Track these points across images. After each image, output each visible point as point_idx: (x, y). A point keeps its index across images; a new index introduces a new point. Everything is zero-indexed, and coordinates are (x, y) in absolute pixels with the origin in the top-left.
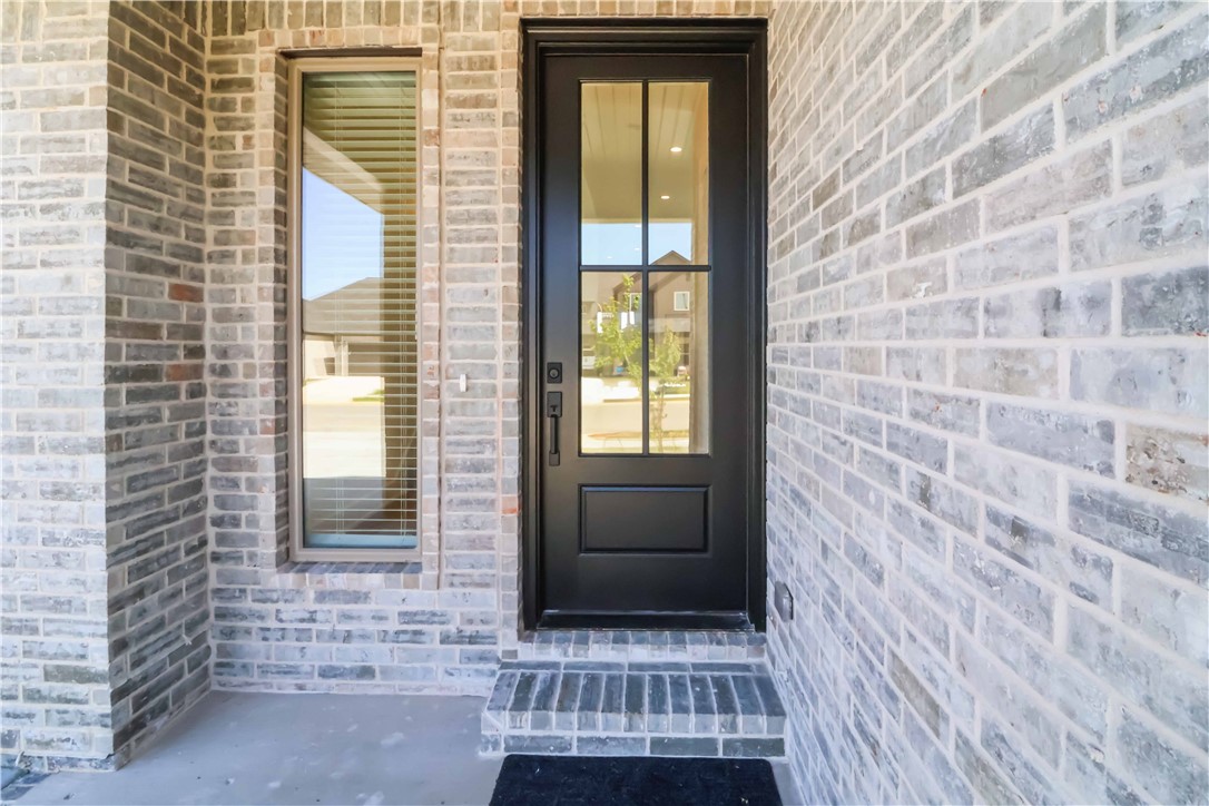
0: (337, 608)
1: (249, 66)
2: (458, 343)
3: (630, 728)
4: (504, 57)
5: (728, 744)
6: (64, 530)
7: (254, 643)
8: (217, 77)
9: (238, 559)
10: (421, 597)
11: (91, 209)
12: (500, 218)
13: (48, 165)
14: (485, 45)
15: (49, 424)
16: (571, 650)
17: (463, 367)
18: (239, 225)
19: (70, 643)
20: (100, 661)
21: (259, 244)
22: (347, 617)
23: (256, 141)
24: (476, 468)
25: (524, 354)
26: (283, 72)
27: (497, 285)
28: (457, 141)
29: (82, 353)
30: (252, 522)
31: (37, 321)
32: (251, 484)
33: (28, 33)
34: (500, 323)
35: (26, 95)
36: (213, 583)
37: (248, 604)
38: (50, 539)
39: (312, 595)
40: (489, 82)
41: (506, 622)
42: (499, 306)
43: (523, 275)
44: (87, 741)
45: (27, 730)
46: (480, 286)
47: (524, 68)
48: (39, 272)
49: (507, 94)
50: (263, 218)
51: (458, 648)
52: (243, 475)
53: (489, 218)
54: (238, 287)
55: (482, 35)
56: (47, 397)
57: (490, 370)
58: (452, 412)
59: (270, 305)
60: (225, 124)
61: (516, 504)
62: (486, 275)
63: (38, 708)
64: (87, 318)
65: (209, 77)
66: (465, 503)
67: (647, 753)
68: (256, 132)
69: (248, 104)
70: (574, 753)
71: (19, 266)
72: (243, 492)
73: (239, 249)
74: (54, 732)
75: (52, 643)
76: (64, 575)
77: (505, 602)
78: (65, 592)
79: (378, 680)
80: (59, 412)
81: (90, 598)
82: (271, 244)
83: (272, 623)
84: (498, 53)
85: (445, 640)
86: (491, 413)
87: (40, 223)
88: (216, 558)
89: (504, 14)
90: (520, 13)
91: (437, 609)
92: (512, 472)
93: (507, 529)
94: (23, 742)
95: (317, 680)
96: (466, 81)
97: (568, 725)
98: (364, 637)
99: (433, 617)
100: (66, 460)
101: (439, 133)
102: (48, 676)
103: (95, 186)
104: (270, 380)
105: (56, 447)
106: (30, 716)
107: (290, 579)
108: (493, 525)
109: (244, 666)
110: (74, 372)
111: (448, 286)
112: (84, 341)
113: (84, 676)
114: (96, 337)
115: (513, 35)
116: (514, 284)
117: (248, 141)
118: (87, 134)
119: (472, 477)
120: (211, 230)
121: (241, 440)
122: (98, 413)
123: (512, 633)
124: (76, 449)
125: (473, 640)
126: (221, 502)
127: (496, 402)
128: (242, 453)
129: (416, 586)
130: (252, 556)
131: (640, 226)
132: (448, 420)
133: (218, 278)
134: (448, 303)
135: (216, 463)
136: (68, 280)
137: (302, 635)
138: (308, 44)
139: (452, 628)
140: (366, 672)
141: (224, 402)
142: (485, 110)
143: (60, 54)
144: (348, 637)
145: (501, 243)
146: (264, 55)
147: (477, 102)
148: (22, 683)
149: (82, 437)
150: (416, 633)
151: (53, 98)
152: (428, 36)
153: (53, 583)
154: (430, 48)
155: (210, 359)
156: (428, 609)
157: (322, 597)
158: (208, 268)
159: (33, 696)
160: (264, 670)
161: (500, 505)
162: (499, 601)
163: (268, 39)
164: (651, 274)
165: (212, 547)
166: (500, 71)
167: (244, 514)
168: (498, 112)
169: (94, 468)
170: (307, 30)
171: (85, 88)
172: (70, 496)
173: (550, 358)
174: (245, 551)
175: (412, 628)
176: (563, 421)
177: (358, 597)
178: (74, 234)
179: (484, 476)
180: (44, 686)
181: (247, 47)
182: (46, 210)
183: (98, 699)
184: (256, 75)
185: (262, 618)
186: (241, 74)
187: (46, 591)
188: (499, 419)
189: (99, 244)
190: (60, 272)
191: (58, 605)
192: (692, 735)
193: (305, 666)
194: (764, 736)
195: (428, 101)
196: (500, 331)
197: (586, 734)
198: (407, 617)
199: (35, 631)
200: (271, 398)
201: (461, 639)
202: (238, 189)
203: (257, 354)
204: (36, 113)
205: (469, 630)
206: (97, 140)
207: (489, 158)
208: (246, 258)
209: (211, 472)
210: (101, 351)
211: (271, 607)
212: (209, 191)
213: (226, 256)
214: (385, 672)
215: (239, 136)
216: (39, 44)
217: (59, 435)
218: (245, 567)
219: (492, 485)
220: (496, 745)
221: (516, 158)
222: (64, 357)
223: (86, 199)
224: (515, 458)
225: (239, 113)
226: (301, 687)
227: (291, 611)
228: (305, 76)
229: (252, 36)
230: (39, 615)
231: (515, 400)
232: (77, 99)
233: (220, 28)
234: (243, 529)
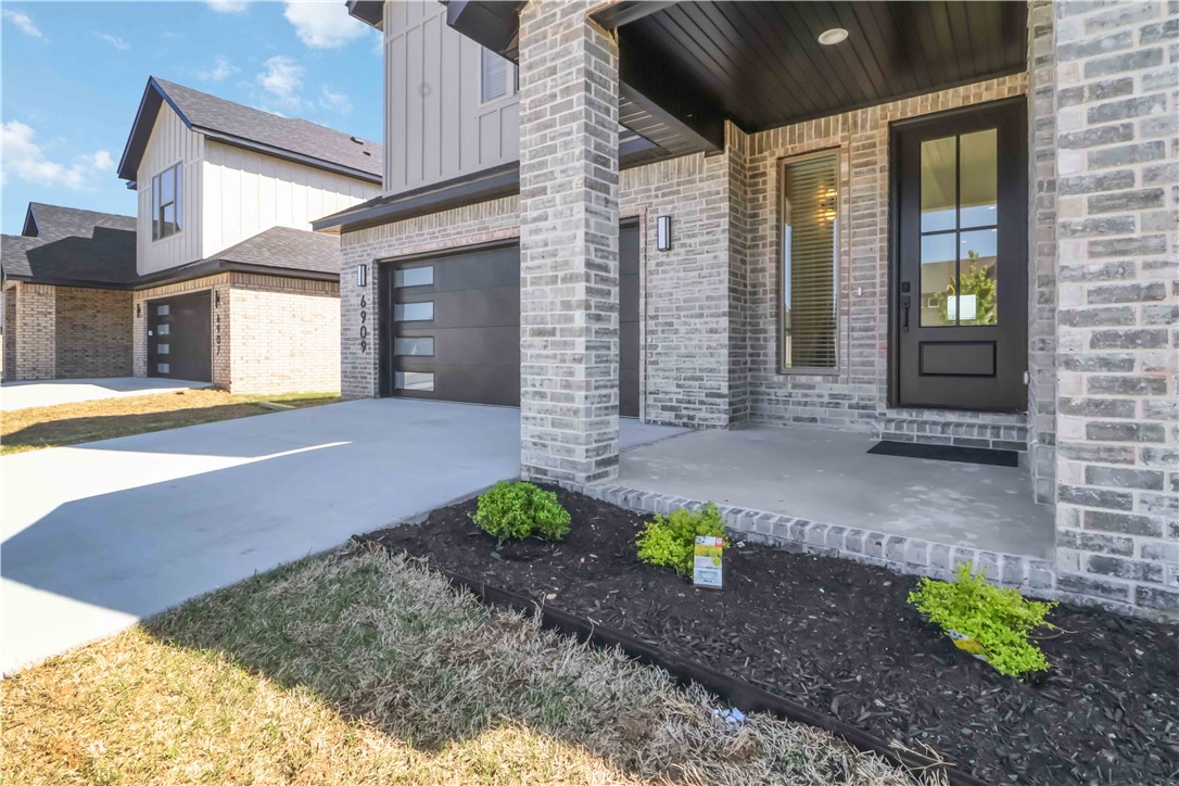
0: (800, 391)
1: (765, 166)
2: (857, 274)
3: (943, 432)
4: (881, 141)
5: (994, 443)
6: (714, 344)
7: (765, 405)
8: (751, 173)
9: (759, 370)
10: (839, 388)
11: (724, 231)
12: (878, 215)
13: (708, 218)
14: (871, 137)
15: (709, 307)
16: (914, 414)
17: (859, 285)
18: (761, 233)
19: (714, 384)
20: (725, 390)
21: (769, 240)
22: (806, 395)
23: (768, 197)
24: (866, 329)
25: (890, 277)
26: (778, 166)
27: (878, 245)
28: (857, 183)
29: (721, 282)
30: (765, 355)
31: (705, 272)
32: (765, 339)
33: (701, 172)
34: (878, 263)
35: (700, 194)
36: (749, 380)
37: (763, 389)
38: (709, 347)
39: (790, 386)
40: (873, 154)
41: (881, 399)
42: (878, 256)
43: (890, 240)
44: (719, 419)
45: (699, 415)
46: (869, 247)
47: (890, 144)
48: (706, 255)
49: (882, 158)
50: (771, 228)
51: (857, 411)
52: (762, 336)
53: (873, 215)
54: (760, 258)
55: (869, 133)
56: (709, 298)
57: (873, 285)
58: (854, 305)
59: (774, 264)
60: (755, 192)
61: (886, 345)
62: (872, 242)
63: (704, 407)
64: (722, 270)
65: (748, 174)
66: (861, 346)
67: (952, 444)
68: (768, 194)
69: (765, 183)
70: (915, 441)
71: (699, 254)
72: (762, 343)
73: (761, 243)
74: (708, 416)
75: (708, 384)
76: (714, 360)
77: (880, 390)
78: (714, 366)
79: (819, 423)
80: (713, 303)
81: (722, 368)
82: (774, 239)
83: (773, 397)
84: (877, 140)
85: (851, 407)
86: (874, 304)
87: (706, 238)
88: (750, 370)
89: (880, 122)
90: (889, 119)
91: (846, 392)
92: (884, 331)
93: (881, 356)
94: (697, 419)
95: (792, 422)
96: (862, 156)
97: (912, 430)
98: (813, 404)
99: (844, 397)
100: (715, 320)
101: (849, 181)
102: (707, 396)
103: (725, 223)
104: (773, 295)
105: (712, 315)
106: (701, 409)
107: (781, 378)
108: (874, 355)
109: (762, 415)
110: (717, 289)
111: (853, 249)
112: (721, 278)
113: (719, 396)
114: (725, 276)
115: (885, 130)
116: (885, 244)
117: (764, 198)
118: (722, 205)
119: (864, 334)
120: (749, 236)
121: (761, 321)
122: (726, 303)
123: (884, 405)
124: (718, 316)
125: (864, 407)
126: (753, 347)
127: (876, 300)
128: (761, 327)
129: (837, 382)
130: (765, 369)
131: (955, 211)
132: (852, 309)
133: (752, 255)
134: (853, 256)
135: (751, 331)
136: (716, 257)
137: (786, 403)
138: (790, 152)
139: (854, 402)
140: (813, 420)
141: (754, 306)
142: (871, 167)
143: (712, 177)
144: (806, 404)
145: (879, 226)
146: (771, 161)
147: (866, 164)
148: (698, 399)
149: (721, 311)
150: (837, 403)
151: (710, 194)
152: (843, 139)
153: (710, 363)
154: (845, 144)
155: (749, 289)
156: (842, 393)
157: (794, 387)
158: (748, 252)
159: (702, 403)
160: (770, 417)
161: (878, 346)
162: (876, 391)
163: (772, 154)
164: (961, 233)
165: (749, 365)
166: (878, 148)
167: (762, 352)
168: (878, 167)
169: (724, 322)
170: (789, 147)
171: (721, 189)
172: (716, 332)
173: (904, 279)
174: (762, 367)
175: (835, 401)
176: (911, 310)
177: (811, 387)
178: (718, 240)
179: (870, 333)
180: (705, 399)
181: (765, 159)
182: (708, 233)
183: (723, 404)
184: (768, 170)
185: (769, 395)
186: (762, 170)
187: (708, 366)
188: (877, 307)
189: (726, 244)
190: (713, 254)
191: (712, 370)
192: (976, 437)
193: (787, 416)
194: (1015, 440)
195: (844, 167)
196: (878, 267)
197: (920, 434)
198: (832, 396)
199: (702, 380)
200: (774, 303)
201: (858, 407)
202: (761, 218)
203: (768, 285)
204: (704, 200)
205: (862, 403)
206: (725, 207)
207: (873, 188)
208: (764, 246)
209: (749, 335)
210: (727, 281)
211: (772, 390)
212: (749, 220)
213: (757, 246)
214: (823, 420)
215: (761, 196)
216: (704, 175)
217: (712, 311)
218: (762, 373)
219: (873, 337)
220: (878, 436)
221: (887, 187)
222: (714, 284)
223: (722, 228)
224: (885, 324)
225: (760, 187)
226: (785, 425)
227: (781, 392)
228: (786, 165)
229: (766, 153)
230: (704, 374)
231: (885, 297)
232: (718, 193)
233: (752, 153)
234: (762, 358)
